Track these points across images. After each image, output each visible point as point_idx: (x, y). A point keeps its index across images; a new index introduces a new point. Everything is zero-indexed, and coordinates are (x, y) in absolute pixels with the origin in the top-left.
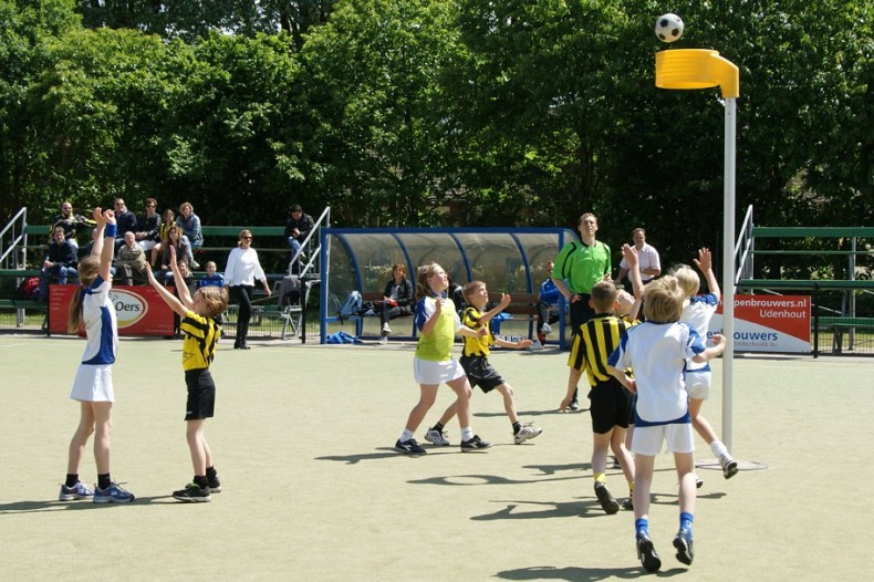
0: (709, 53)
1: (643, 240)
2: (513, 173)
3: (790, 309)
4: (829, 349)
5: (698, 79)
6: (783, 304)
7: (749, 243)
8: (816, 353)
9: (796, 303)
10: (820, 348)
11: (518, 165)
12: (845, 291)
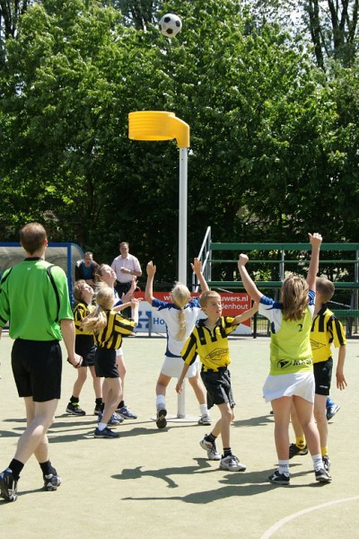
0: (167, 115)
1: (128, 251)
2: (37, 201)
3: (236, 303)
4: (265, 331)
5: (159, 133)
6: (232, 299)
7: (208, 254)
8: (255, 335)
9: (241, 298)
10: (258, 331)
11: (41, 196)
12: (276, 289)
